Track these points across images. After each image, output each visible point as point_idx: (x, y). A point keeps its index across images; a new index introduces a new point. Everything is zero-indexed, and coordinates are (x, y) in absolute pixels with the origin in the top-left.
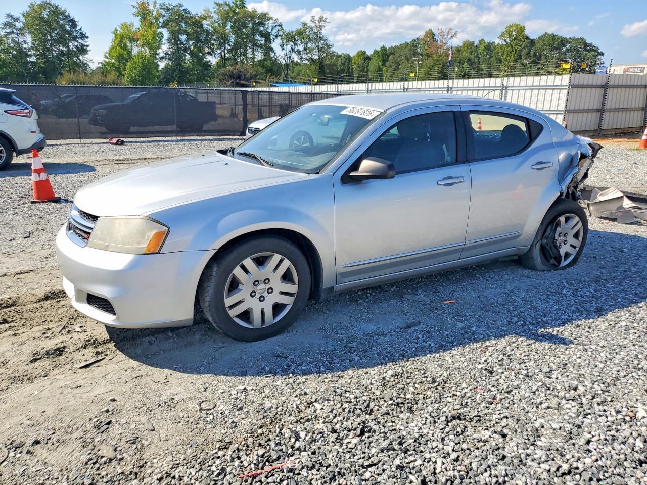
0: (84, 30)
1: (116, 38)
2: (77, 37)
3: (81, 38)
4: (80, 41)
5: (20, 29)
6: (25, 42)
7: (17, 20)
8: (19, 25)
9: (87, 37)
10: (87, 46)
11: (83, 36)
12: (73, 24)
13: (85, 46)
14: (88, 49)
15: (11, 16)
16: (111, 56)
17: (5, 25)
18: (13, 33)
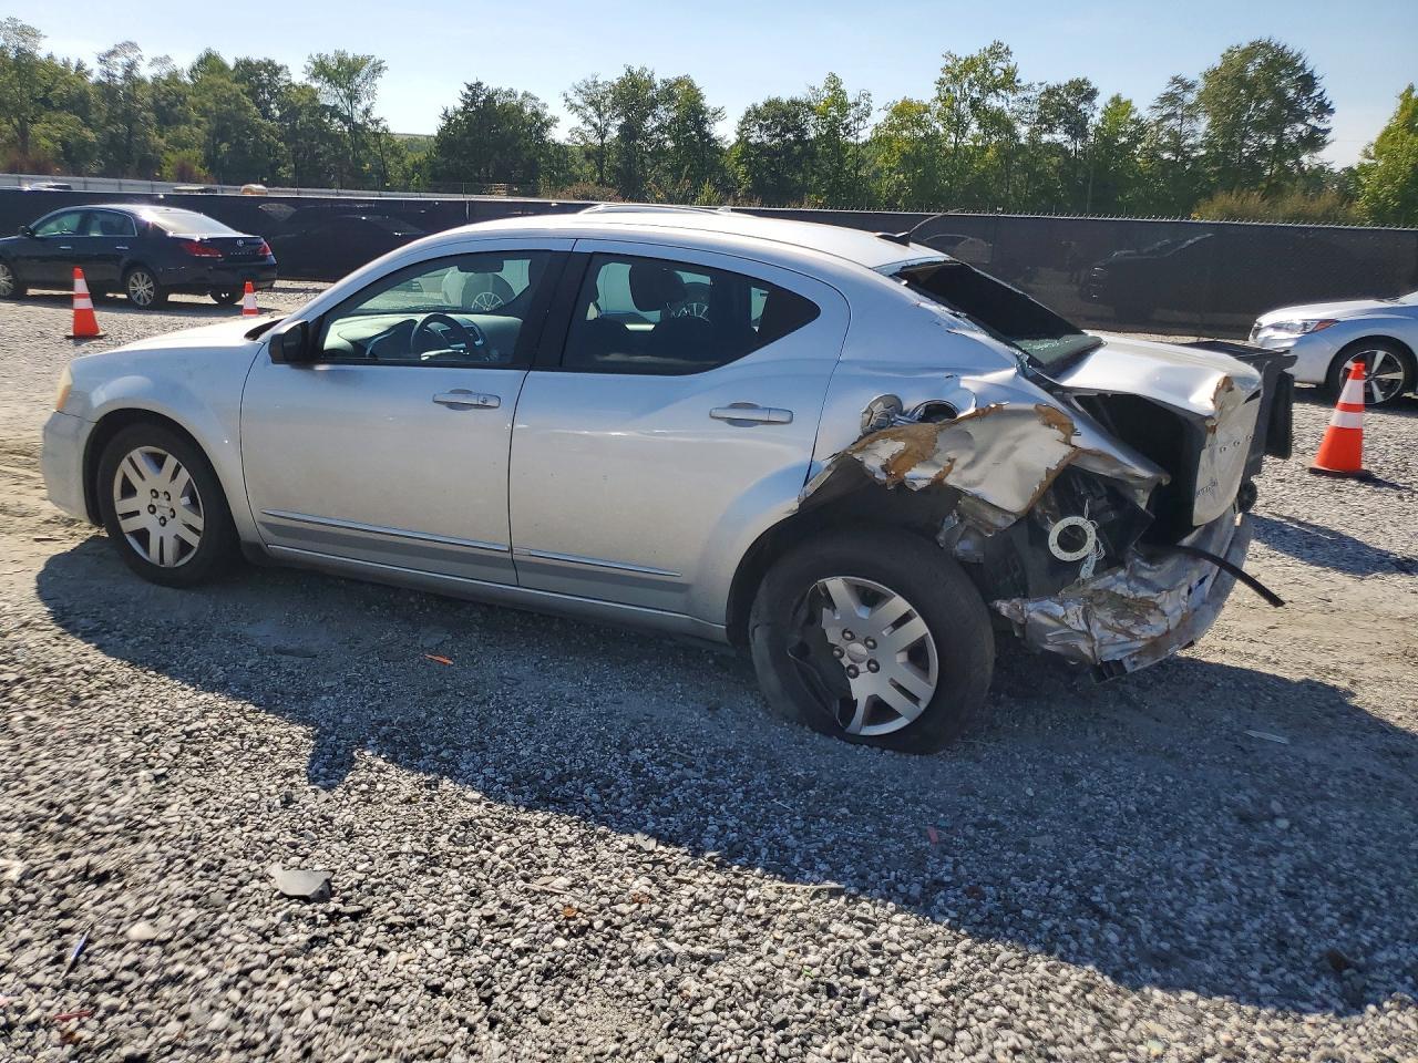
0: (1329, 97)
1: (1403, 108)
2: (1306, 113)
3: (1315, 114)
4: (1312, 121)
5: (1189, 107)
6: (1194, 133)
7: (1188, 87)
8: (1191, 98)
9: (1332, 111)
10: (1327, 131)
11: (1324, 109)
12: (1308, 82)
13: (1320, 131)
14: (1329, 137)
15: (1181, 81)
16: (1380, 151)
17: (1163, 100)
18: (1174, 115)
